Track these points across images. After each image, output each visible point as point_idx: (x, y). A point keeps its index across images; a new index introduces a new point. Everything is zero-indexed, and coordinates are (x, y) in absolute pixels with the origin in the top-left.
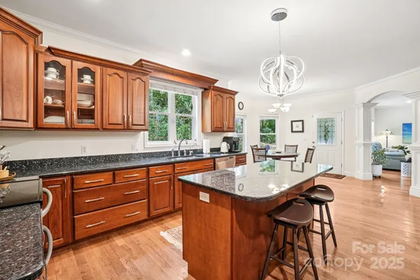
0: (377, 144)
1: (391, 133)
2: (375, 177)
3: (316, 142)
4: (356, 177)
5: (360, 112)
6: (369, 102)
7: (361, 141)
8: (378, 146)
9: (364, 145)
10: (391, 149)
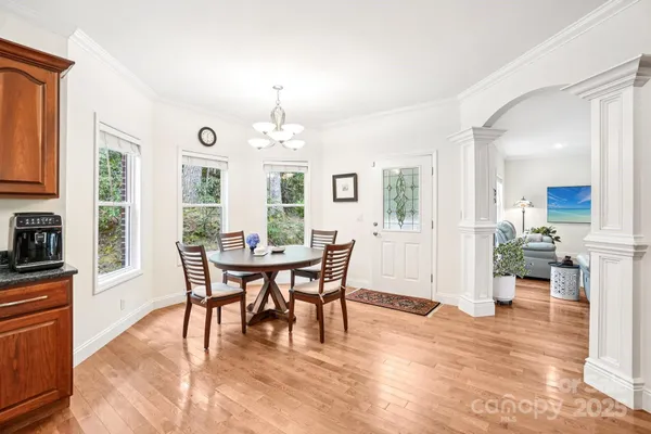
0: (506, 226)
1: (531, 205)
2: (500, 304)
3: (380, 224)
4: (461, 308)
5: (470, 150)
6: (488, 125)
7: (469, 222)
8: (508, 230)
9: (478, 231)
10: (530, 235)
